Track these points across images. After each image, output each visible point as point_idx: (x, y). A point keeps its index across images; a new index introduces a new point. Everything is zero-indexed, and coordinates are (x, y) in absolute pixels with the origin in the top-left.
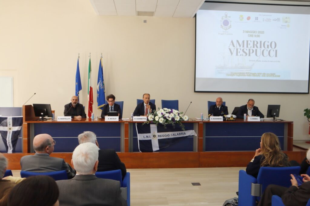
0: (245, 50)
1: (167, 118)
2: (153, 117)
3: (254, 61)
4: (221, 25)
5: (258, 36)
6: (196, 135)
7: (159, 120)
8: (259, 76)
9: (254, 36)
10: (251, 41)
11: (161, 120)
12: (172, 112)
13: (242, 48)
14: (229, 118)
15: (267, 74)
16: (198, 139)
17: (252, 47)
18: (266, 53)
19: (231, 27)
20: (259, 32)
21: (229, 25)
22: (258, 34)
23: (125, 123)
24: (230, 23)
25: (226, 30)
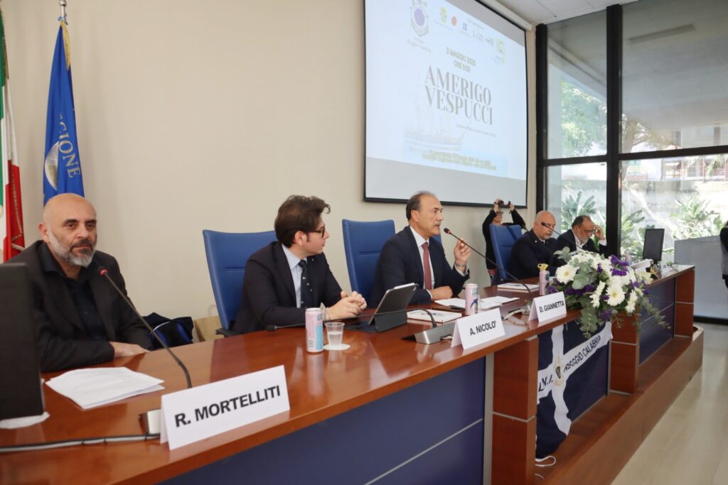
4: (412, 20)
9: (462, 67)
10: (458, 78)
15: (481, 161)
17: (460, 92)
19: (428, 32)
20: (469, 60)
21: (425, 25)
22: (468, 65)
23: (530, 339)
24: (426, 19)
25: (420, 36)
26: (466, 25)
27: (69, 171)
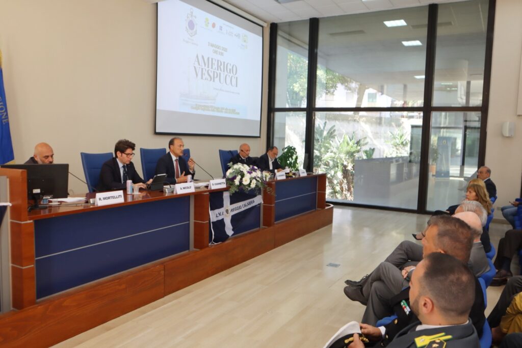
3: (218, 89)
4: (186, 28)
9: (218, 53)
10: (215, 60)
15: (229, 110)
18: (228, 80)
19: (196, 34)
21: (195, 30)
22: (222, 51)
23: (205, 194)
24: (195, 26)
25: (191, 36)
26: (222, 27)
27: (4, 121)
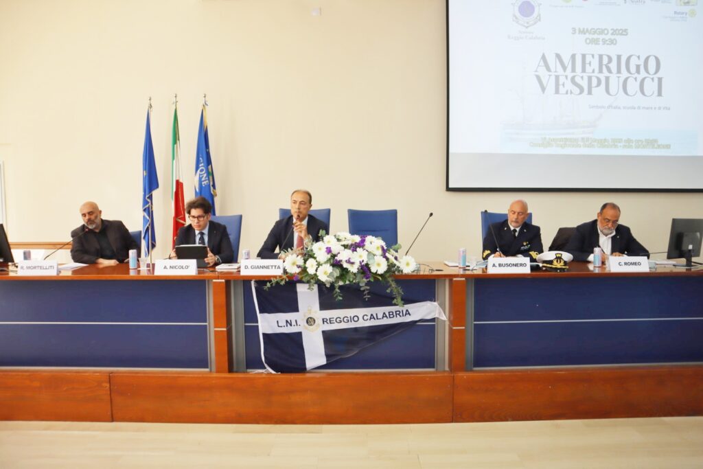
0: (578, 80)
1: (345, 265)
2: (300, 261)
3: (603, 107)
4: (515, 16)
5: (613, 42)
6: (444, 317)
7: (316, 271)
8: (616, 146)
9: (601, 43)
10: (593, 56)
11: (325, 273)
12: (361, 244)
13: (570, 75)
14: (551, 262)
15: (638, 141)
16: (452, 332)
17: (597, 70)
18: (633, 86)
19: (540, 20)
20: (615, 32)
21: (535, 14)
22: (613, 37)
23: (215, 280)
24: (537, 9)
25: (527, 27)
